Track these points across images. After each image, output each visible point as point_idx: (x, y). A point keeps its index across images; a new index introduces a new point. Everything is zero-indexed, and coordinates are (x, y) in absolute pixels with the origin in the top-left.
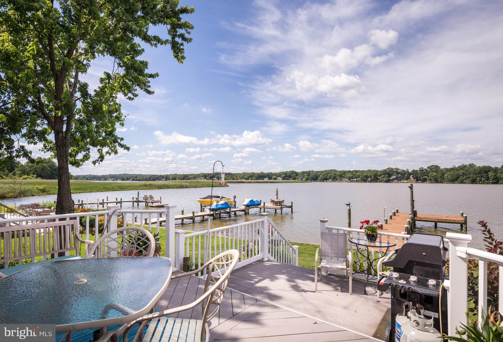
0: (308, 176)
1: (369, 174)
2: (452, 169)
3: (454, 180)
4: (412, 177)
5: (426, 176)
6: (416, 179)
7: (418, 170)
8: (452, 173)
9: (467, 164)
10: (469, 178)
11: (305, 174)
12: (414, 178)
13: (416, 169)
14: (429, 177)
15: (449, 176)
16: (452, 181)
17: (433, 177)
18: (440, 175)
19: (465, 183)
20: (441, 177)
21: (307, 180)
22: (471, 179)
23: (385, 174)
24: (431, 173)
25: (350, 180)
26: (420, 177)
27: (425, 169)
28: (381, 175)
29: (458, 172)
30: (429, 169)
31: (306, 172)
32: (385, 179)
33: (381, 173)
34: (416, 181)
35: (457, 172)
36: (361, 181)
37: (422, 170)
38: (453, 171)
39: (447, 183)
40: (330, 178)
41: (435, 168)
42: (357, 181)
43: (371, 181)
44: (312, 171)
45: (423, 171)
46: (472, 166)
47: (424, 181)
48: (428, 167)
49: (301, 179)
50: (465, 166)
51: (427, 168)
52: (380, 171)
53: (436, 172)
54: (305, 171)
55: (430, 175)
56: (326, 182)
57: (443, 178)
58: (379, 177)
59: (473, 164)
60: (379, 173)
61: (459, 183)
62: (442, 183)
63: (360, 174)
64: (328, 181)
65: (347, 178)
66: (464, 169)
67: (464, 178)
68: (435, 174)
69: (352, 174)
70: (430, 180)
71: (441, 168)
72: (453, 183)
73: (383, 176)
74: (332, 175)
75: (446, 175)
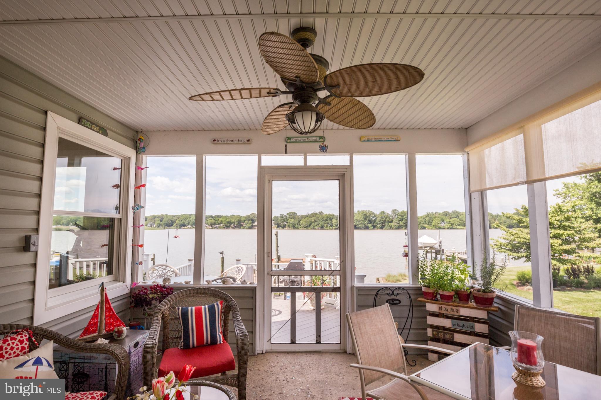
0: (161, 221)
1: (233, 220)
2: (307, 216)
3: (308, 226)
4: (274, 223)
5: (285, 222)
6: (277, 226)
7: (279, 216)
8: (306, 220)
9: (318, 212)
10: (319, 224)
11: (156, 219)
12: (275, 225)
13: (277, 216)
14: (288, 224)
15: (304, 223)
16: (306, 227)
17: (291, 223)
18: (297, 222)
19: (316, 229)
20: (297, 224)
21: (159, 226)
22: (320, 225)
23: (249, 220)
24: (290, 219)
25: (212, 226)
26: (280, 223)
27: (285, 216)
28: (245, 221)
29: (311, 219)
30: (288, 216)
31: (159, 217)
32: (248, 225)
33: (245, 219)
34: (277, 227)
35: (310, 219)
36: (224, 228)
37: (282, 217)
38: (307, 218)
39: (302, 229)
40: (189, 224)
41: (293, 215)
42: (220, 228)
43: (235, 227)
44: (166, 215)
45: (283, 217)
46: (321, 213)
47: (284, 227)
48: (288, 214)
49: (151, 225)
50: (316, 214)
51: (286, 215)
52: (243, 217)
53: (293, 219)
54: (156, 214)
55: (288, 221)
56: (184, 228)
57: (299, 225)
58: (242, 224)
59: (322, 212)
60: (243, 219)
61: (312, 229)
62: (299, 229)
63: (223, 220)
64: (186, 227)
65: (208, 224)
66: (315, 216)
67: (315, 224)
68: (293, 220)
69: (214, 220)
70: (289, 226)
71: (298, 215)
72: (307, 229)
73: (246, 222)
74: (191, 221)
75: (301, 222)
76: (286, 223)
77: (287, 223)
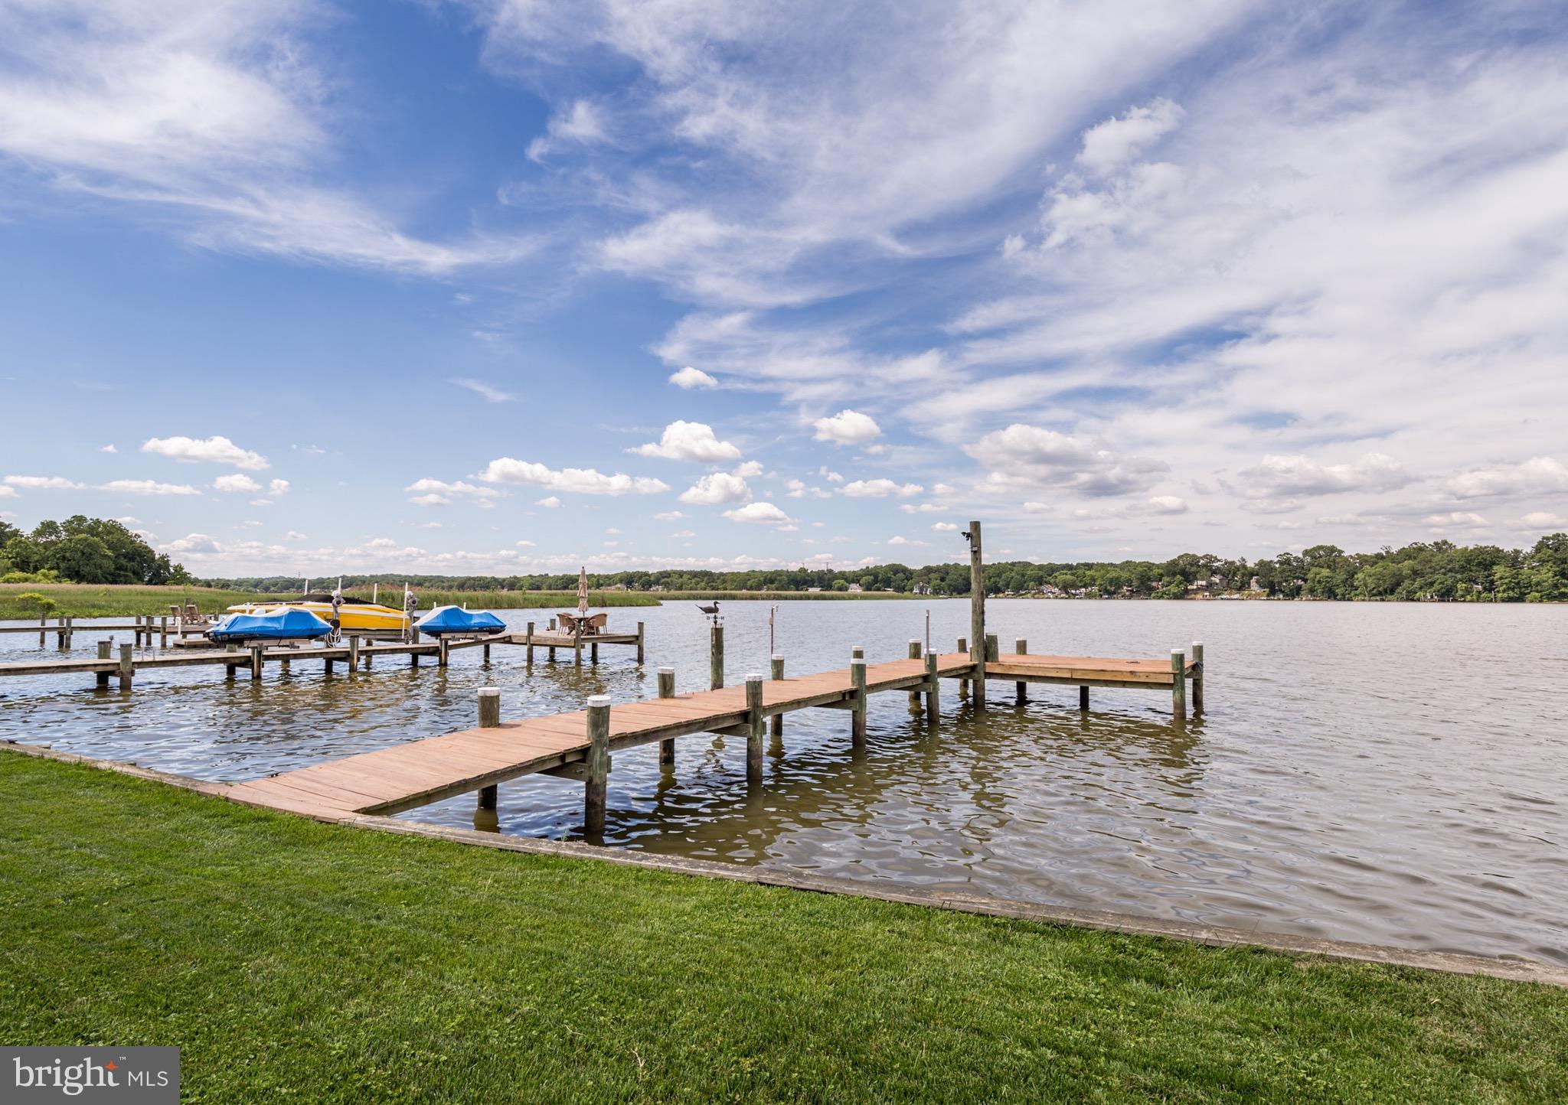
0: (942, 579)
1: (1125, 575)
2: (1379, 557)
3: (1385, 591)
4: (1257, 582)
5: (1298, 578)
6: (1267, 590)
7: (1276, 560)
8: (1378, 569)
9: (1429, 542)
10: (1432, 584)
11: (933, 575)
12: (1262, 586)
13: (1267, 559)
14: (1309, 584)
15: (1369, 581)
16: (1380, 594)
17: (1319, 582)
18: (1341, 576)
19: (1418, 600)
20: (1344, 582)
21: (936, 592)
22: (1437, 586)
23: (1174, 574)
24: (1314, 570)
25: (1067, 593)
26: (1280, 583)
27: (1297, 559)
28: (1162, 575)
29: (1400, 566)
30: (1308, 559)
31: (937, 569)
32: (1173, 589)
33: (1161, 571)
34: (1268, 595)
35: (1393, 567)
36: (1101, 596)
37: (1286, 561)
38: (1381, 563)
39: (1364, 600)
40: (1007, 586)
41: (1328, 556)
42: (1089, 596)
43: (1133, 594)
44: (956, 565)
45: (1289, 565)
46: (1441, 547)
47: (1294, 594)
48: (1306, 553)
49: (921, 589)
50: (1421, 549)
51: (1301, 556)
52: (1158, 566)
53: (1329, 567)
54: (933, 564)
55: (1310, 576)
56: (996, 597)
57: (1352, 586)
58: (1154, 584)
59: (1445, 542)
60: (1155, 572)
61: (1402, 600)
62: (1350, 600)
63: (1097, 574)
64: (1001, 595)
65: (1057, 586)
66: (1415, 558)
67: (1417, 584)
68: (1325, 572)
69: (1073, 574)
70: (1312, 591)
71: (1345, 555)
72: (1382, 600)
73: (1166, 579)
74: (1012, 578)
75: (1360, 576)
76: (1300, 582)
77: (1305, 581)
